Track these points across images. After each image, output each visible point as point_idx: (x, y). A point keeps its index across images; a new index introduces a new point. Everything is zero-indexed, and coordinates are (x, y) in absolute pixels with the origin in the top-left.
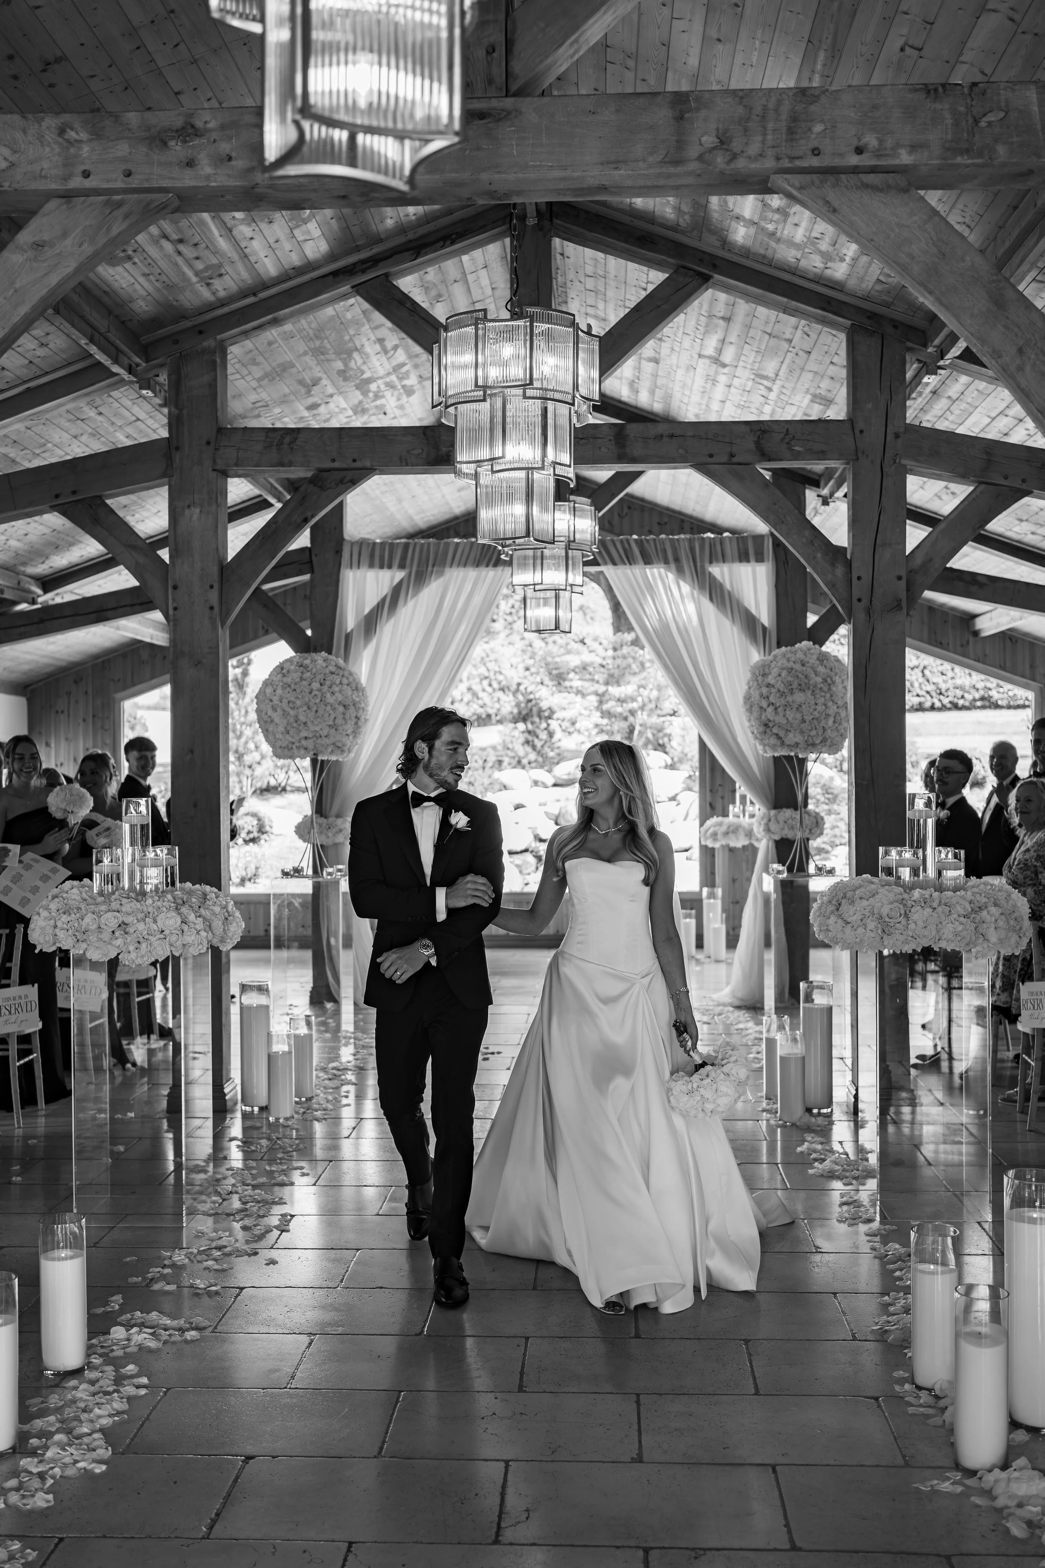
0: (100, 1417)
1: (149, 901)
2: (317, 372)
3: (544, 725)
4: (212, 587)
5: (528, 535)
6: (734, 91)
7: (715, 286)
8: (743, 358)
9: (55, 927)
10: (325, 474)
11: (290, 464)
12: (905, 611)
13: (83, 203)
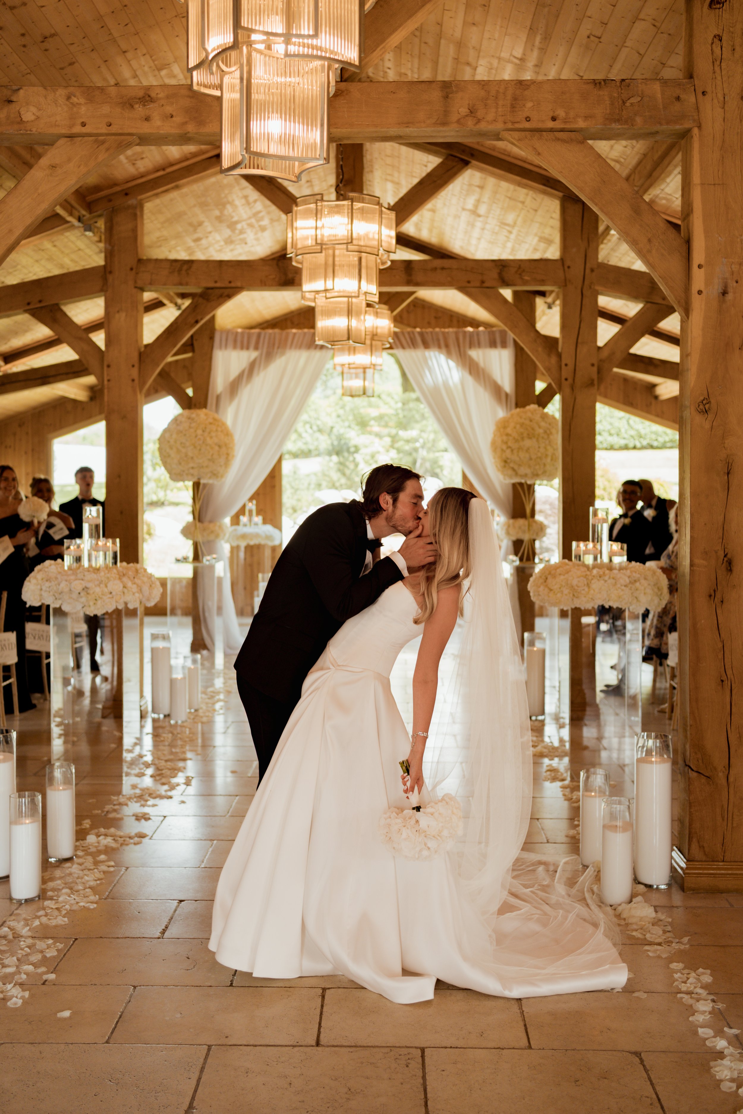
0: (88, 881)
1: (102, 574)
2: (202, 217)
3: (351, 458)
4: (133, 366)
5: (349, 339)
6: (479, 82)
7: (473, 167)
9: (41, 589)
10: (210, 291)
11: (187, 284)
12: (596, 387)
13: (81, 141)
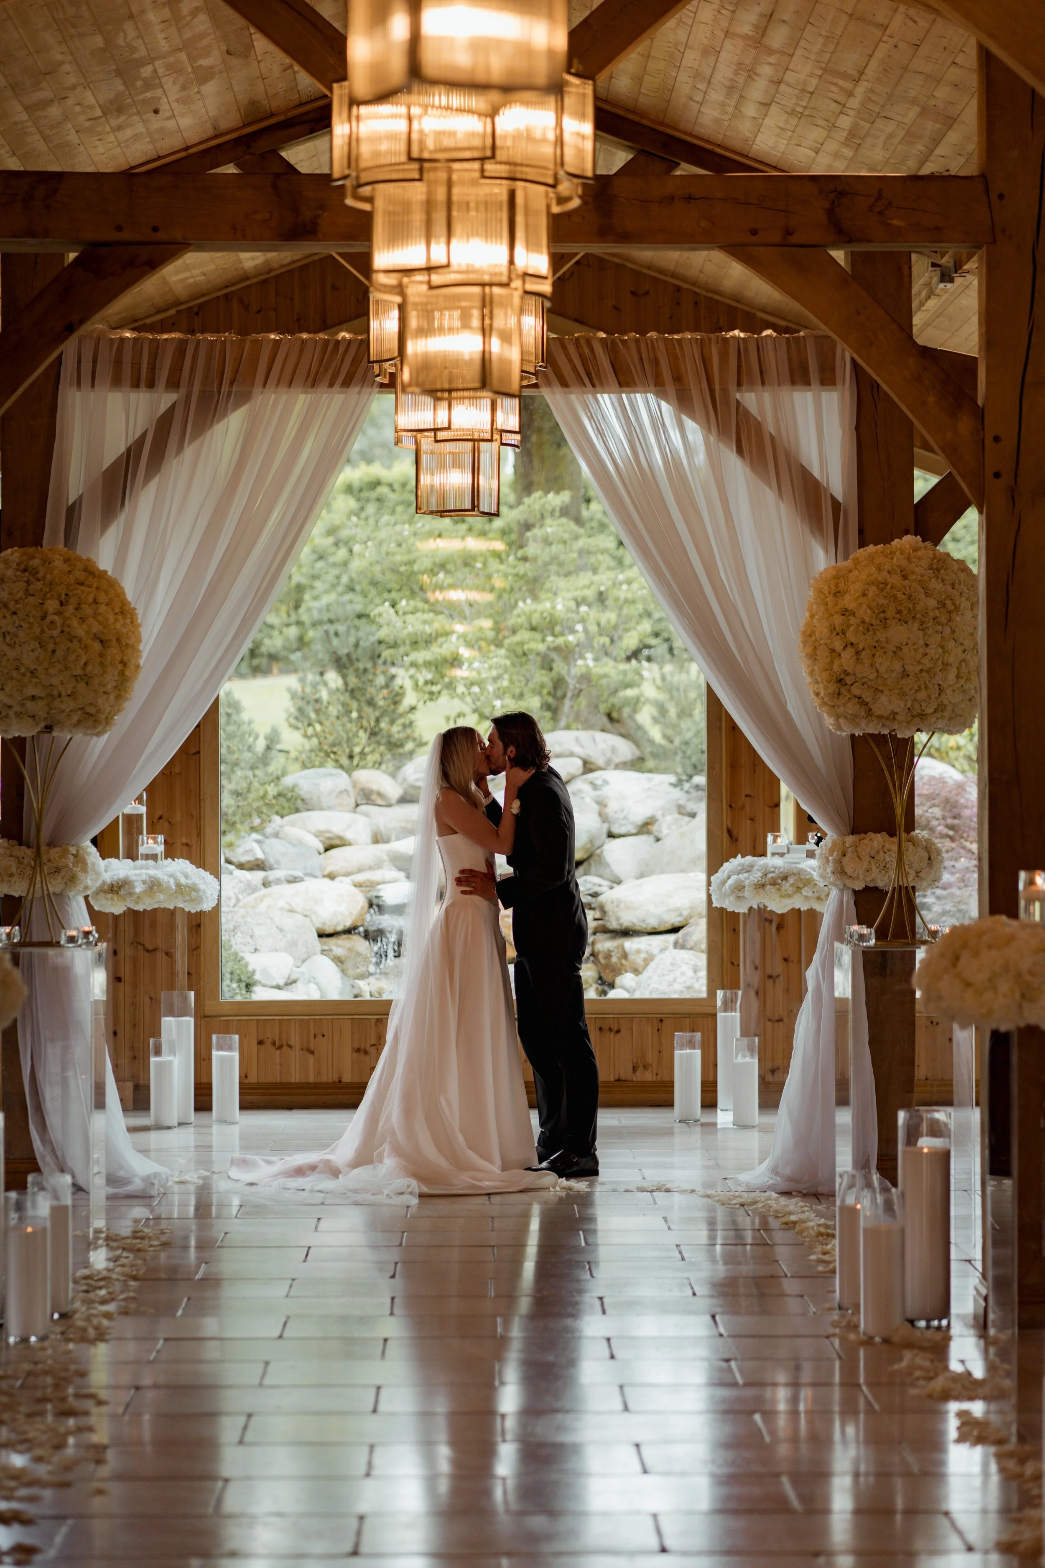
8: (803, 43)
10: (105, 251)
